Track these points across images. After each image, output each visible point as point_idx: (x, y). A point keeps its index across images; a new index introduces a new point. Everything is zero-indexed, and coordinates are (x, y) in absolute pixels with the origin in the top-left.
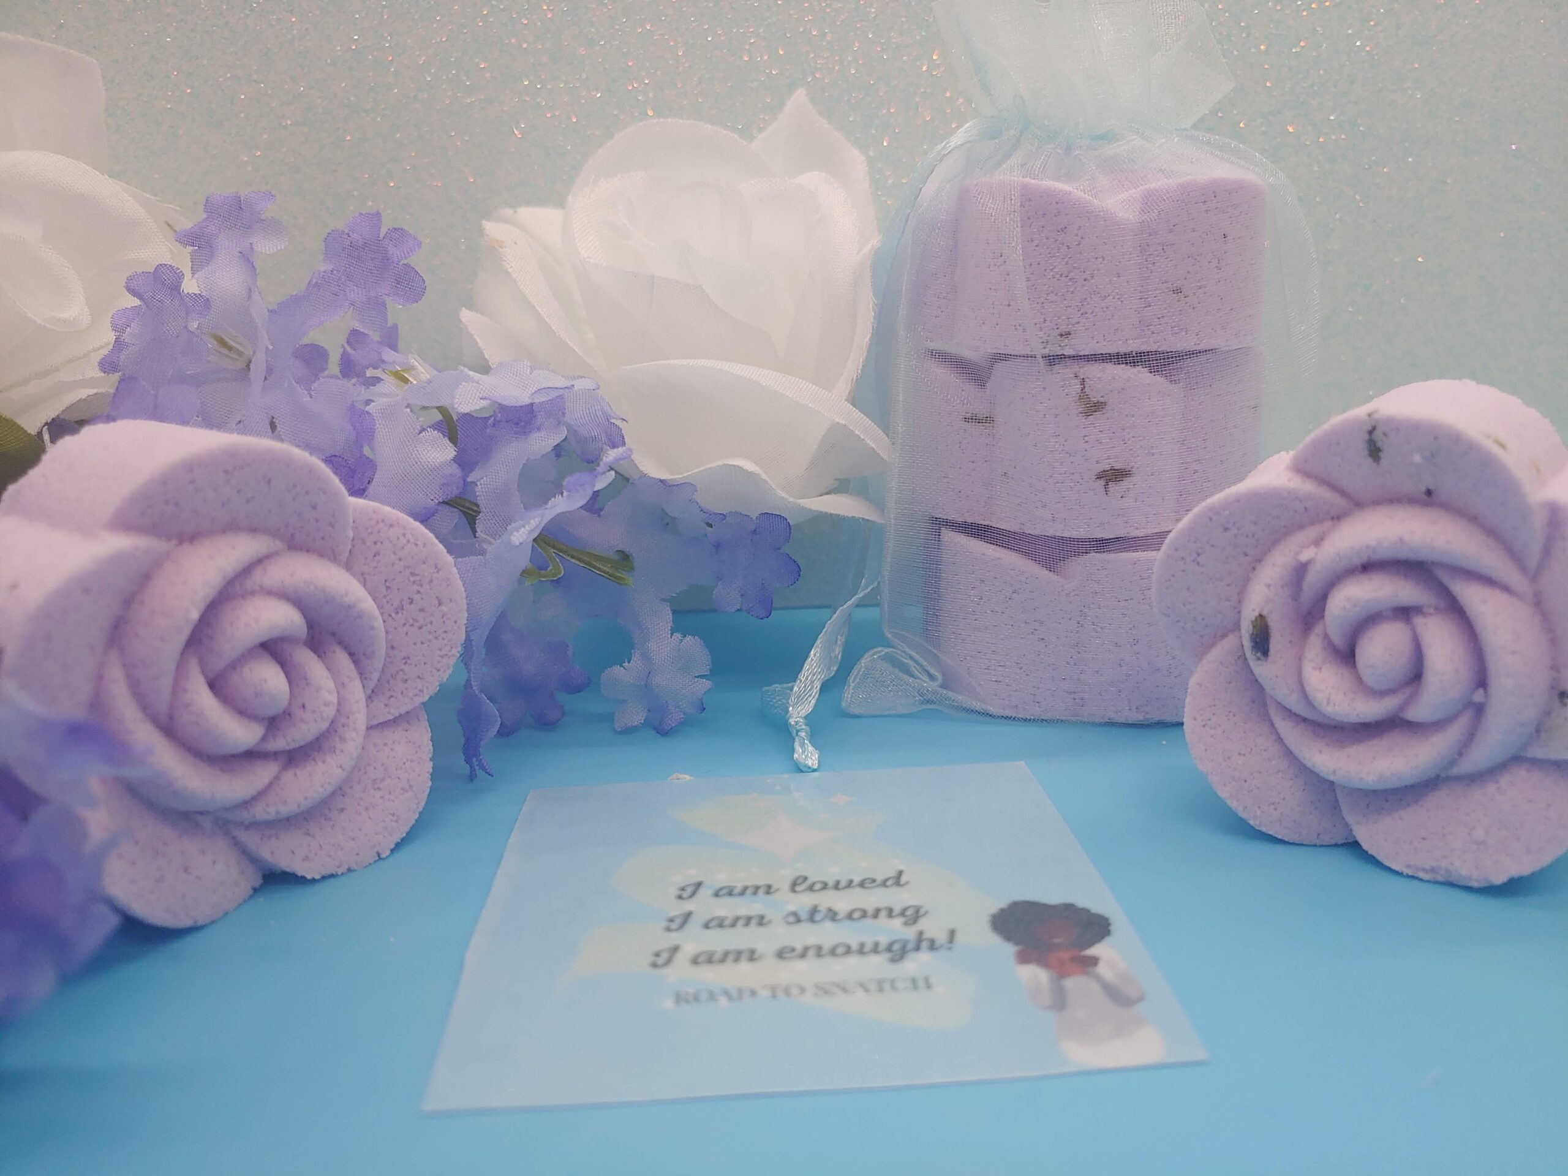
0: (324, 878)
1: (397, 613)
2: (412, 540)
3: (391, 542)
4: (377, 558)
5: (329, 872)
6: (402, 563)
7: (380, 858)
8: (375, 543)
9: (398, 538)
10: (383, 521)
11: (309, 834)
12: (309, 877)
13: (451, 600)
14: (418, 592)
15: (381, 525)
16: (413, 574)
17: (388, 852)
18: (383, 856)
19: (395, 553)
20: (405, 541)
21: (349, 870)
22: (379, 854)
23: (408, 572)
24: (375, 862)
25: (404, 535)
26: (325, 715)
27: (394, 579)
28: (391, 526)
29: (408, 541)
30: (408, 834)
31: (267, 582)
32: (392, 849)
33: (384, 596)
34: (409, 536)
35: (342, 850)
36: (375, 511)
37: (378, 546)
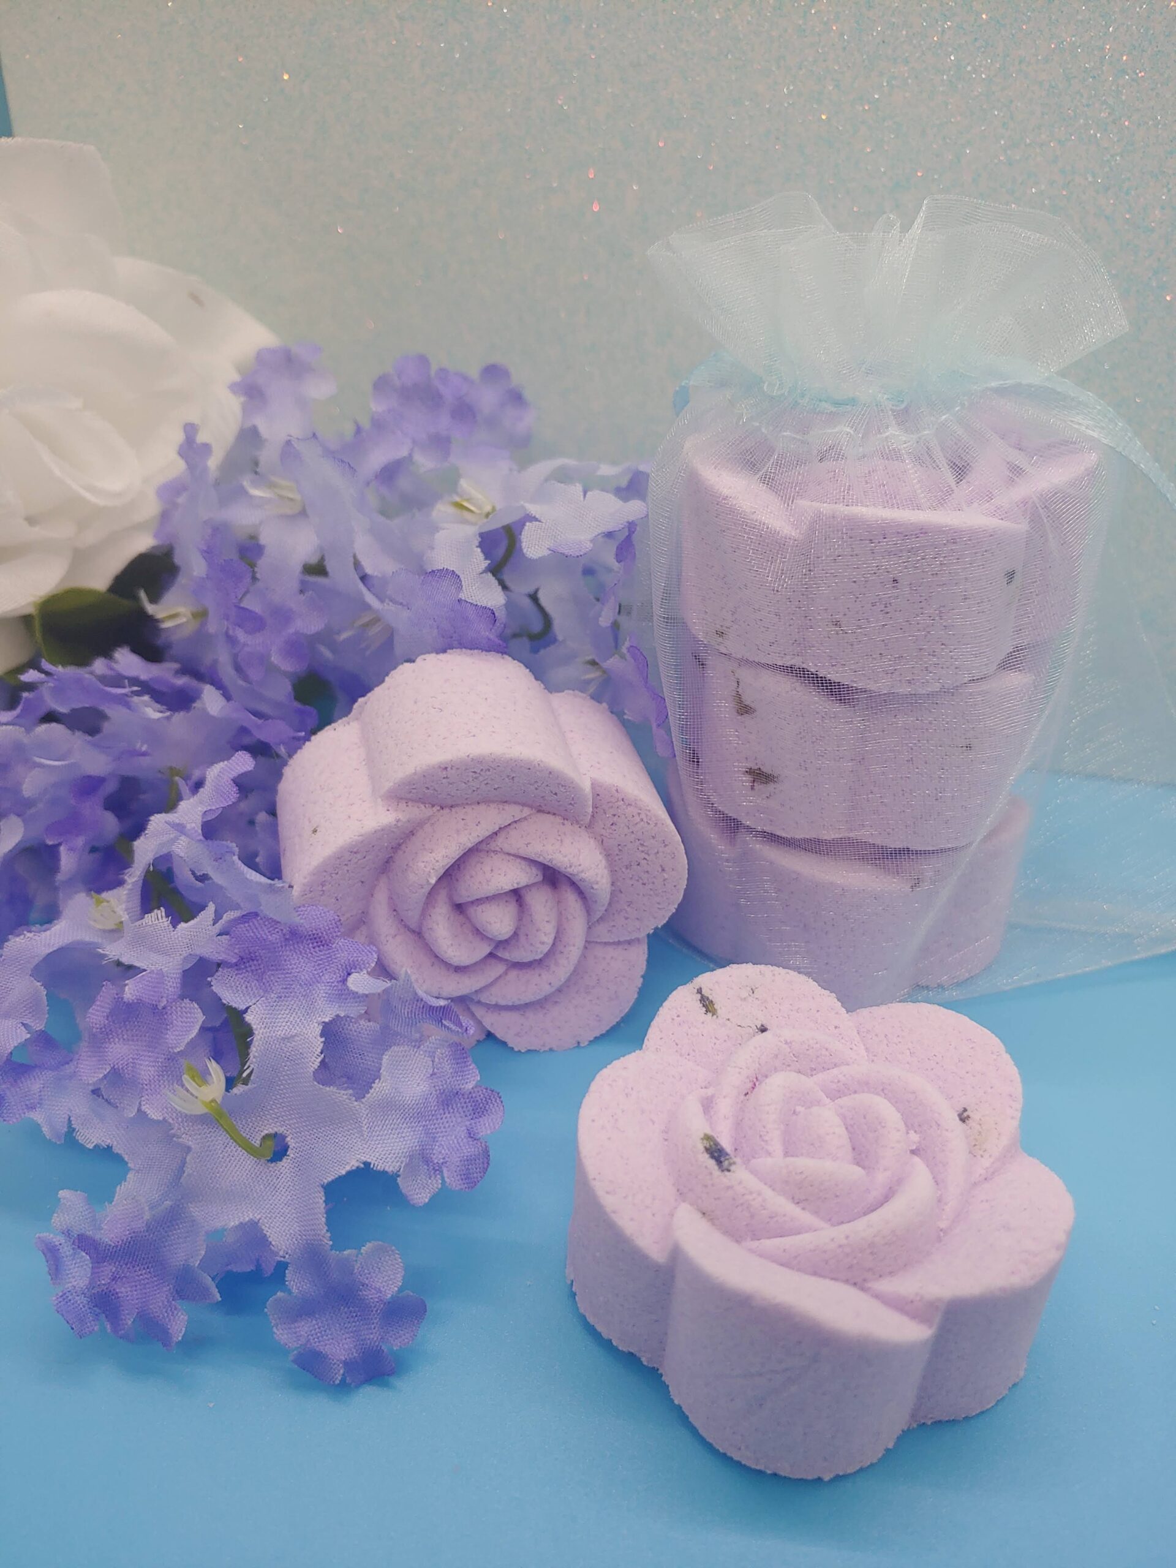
0: (529, 1051)
1: (627, 868)
2: (645, 820)
4: (614, 827)
5: (532, 1048)
6: (633, 836)
7: (579, 1046)
8: (614, 815)
9: (633, 816)
10: (623, 800)
13: (673, 869)
14: (645, 859)
15: (621, 803)
16: (642, 845)
17: (586, 1043)
18: (582, 1045)
20: (639, 820)
21: (551, 1050)
22: (578, 1043)
23: (638, 843)
24: (574, 1048)
26: (539, 951)
27: (625, 845)
28: (629, 805)
29: (642, 820)
31: (507, 848)
32: (590, 1041)
33: (617, 855)
34: (643, 816)
35: (548, 1033)
36: (617, 791)
37: (615, 819)
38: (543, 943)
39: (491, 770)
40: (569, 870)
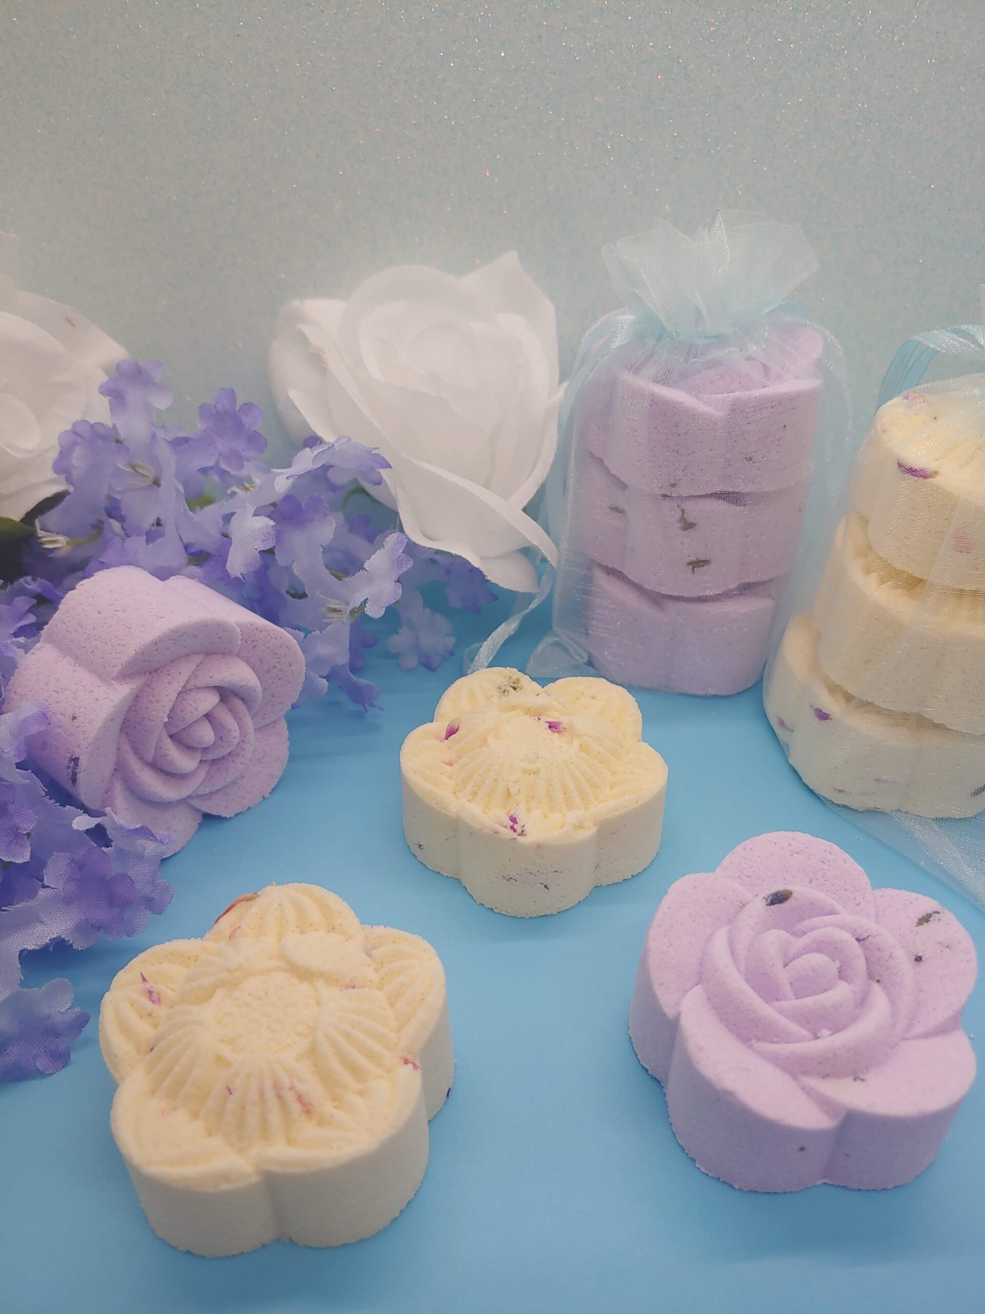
0: (236, 815)
2: (274, 637)
3: (261, 640)
4: (255, 649)
5: (238, 812)
6: (269, 649)
7: (264, 798)
8: (253, 641)
10: (257, 629)
11: (226, 794)
12: (228, 817)
13: (297, 663)
14: (278, 662)
15: (256, 631)
16: (275, 654)
17: (269, 795)
18: (266, 797)
19: (264, 646)
21: (249, 808)
22: (264, 797)
23: (272, 653)
24: (262, 801)
25: (269, 635)
26: (234, 743)
27: (264, 658)
28: (262, 631)
29: (272, 638)
30: (278, 782)
31: (199, 684)
32: (270, 793)
33: (259, 666)
34: (271, 635)
35: (244, 798)
36: (251, 625)
37: (255, 643)
38: (235, 738)
39: (184, 634)
40: (241, 684)
